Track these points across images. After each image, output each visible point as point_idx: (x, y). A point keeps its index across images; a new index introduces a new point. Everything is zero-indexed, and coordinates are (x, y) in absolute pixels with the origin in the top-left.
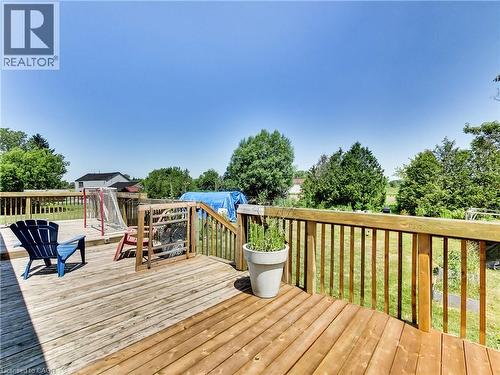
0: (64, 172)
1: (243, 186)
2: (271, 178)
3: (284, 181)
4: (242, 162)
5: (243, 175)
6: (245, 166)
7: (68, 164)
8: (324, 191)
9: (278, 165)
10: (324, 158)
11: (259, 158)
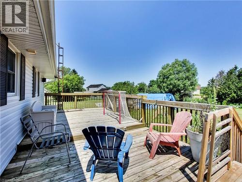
0: (84, 84)
1: (164, 90)
2: (182, 86)
3: (191, 87)
4: (164, 77)
5: (164, 84)
6: (166, 79)
7: (85, 80)
8: (223, 94)
9: (187, 78)
10: (221, 73)
11: (174, 74)
